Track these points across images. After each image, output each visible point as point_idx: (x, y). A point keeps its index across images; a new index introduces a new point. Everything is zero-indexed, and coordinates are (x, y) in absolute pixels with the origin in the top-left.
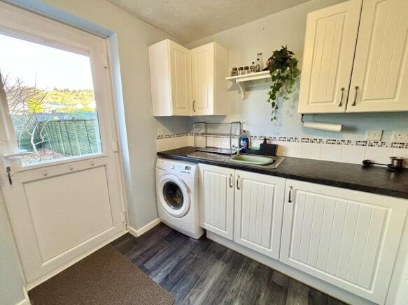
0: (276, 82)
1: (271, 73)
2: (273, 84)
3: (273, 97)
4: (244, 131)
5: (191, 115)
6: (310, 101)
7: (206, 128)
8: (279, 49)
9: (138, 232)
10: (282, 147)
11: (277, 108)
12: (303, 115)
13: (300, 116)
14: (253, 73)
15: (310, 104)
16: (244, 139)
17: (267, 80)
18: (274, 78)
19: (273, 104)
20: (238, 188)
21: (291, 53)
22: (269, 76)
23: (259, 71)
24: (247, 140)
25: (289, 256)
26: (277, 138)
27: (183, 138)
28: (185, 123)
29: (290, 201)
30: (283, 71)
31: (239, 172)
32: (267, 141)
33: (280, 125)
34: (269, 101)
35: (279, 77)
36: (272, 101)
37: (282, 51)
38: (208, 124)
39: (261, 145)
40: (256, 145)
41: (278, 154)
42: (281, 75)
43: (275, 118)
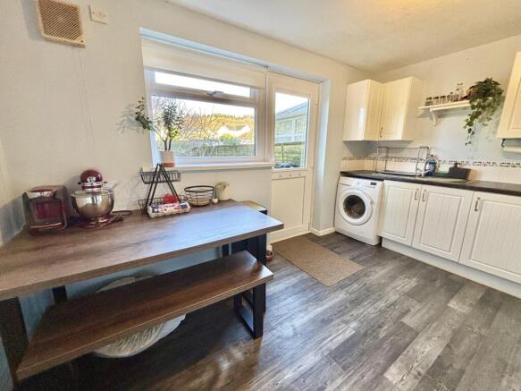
0: (476, 110)
1: (471, 102)
2: (471, 112)
3: (470, 124)
4: (432, 156)
5: (377, 140)
6: (511, 127)
7: (388, 152)
8: (483, 80)
9: (322, 233)
10: (476, 172)
11: (473, 133)
12: (504, 140)
13: (502, 141)
14: (450, 103)
15: (511, 130)
16: (430, 163)
17: (465, 108)
18: (473, 107)
19: (470, 130)
20: (423, 201)
21: (496, 83)
22: (469, 105)
23: (457, 100)
24: (434, 164)
25: (470, 258)
26: (471, 162)
27: (361, 161)
28: (365, 148)
29: (476, 210)
30: (484, 101)
31: (425, 187)
32: (458, 166)
33: (476, 150)
34: (465, 127)
35: (479, 106)
36: (468, 127)
37: (486, 82)
38: (391, 149)
39: (451, 169)
40: (444, 168)
41: (469, 178)
42: (482, 104)
43: (470, 143)
